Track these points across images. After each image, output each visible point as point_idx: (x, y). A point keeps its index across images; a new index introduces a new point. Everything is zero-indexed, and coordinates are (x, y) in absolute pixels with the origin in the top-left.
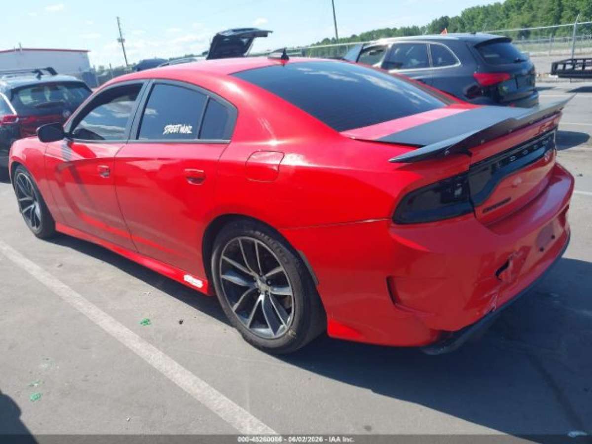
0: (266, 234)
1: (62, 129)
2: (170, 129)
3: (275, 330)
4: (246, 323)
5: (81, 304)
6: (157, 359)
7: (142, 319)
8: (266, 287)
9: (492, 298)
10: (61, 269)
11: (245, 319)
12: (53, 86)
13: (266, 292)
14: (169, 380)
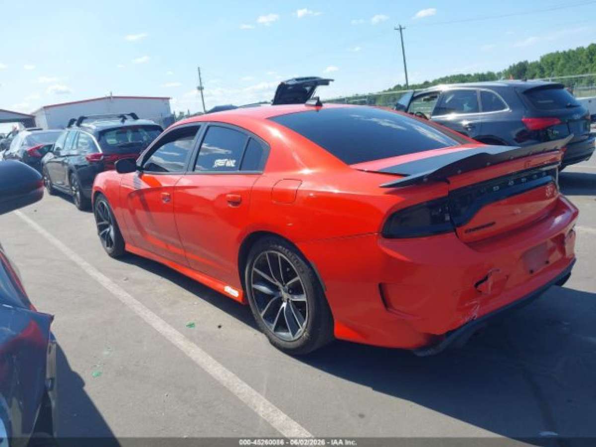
0: (287, 248)
1: (135, 163)
2: (219, 163)
3: (294, 334)
4: (271, 327)
5: (140, 309)
6: (195, 353)
7: (188, 323)
8: (287, 296)
9: (475, 307)
10: (127, 281)
11: (271, 325)
12: (135, 129)
13: (288, 299)
14: (203, 370)
